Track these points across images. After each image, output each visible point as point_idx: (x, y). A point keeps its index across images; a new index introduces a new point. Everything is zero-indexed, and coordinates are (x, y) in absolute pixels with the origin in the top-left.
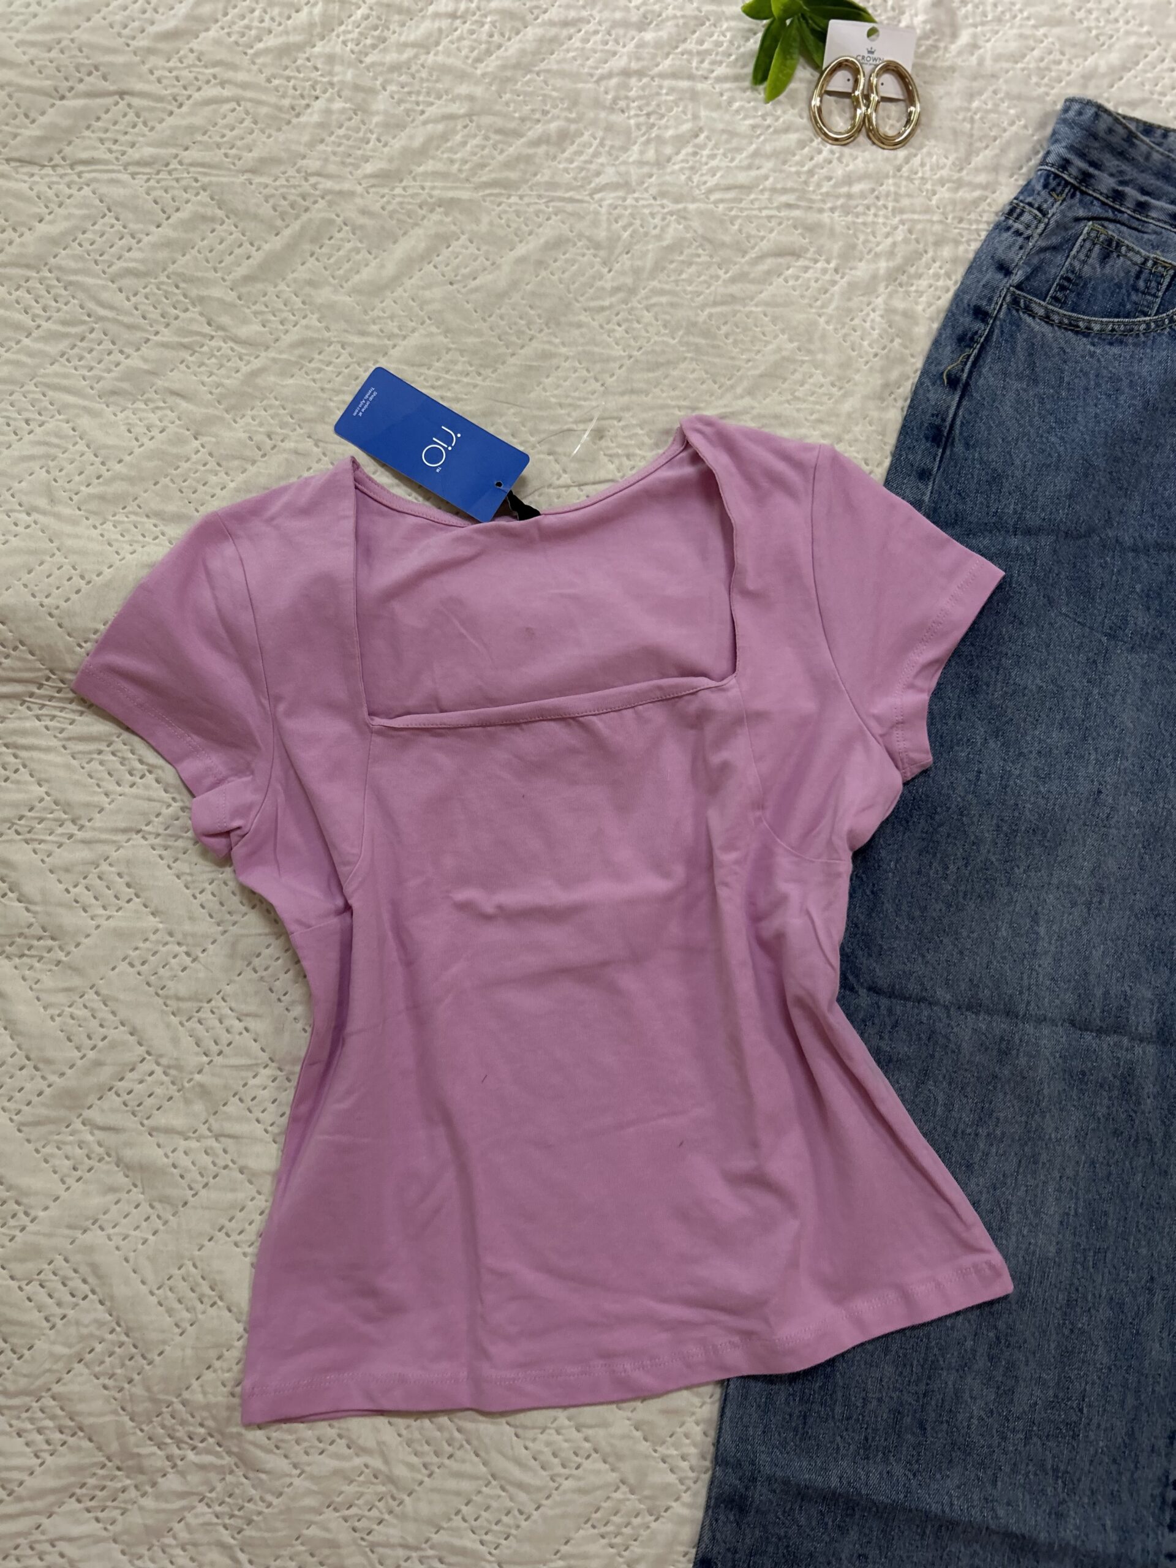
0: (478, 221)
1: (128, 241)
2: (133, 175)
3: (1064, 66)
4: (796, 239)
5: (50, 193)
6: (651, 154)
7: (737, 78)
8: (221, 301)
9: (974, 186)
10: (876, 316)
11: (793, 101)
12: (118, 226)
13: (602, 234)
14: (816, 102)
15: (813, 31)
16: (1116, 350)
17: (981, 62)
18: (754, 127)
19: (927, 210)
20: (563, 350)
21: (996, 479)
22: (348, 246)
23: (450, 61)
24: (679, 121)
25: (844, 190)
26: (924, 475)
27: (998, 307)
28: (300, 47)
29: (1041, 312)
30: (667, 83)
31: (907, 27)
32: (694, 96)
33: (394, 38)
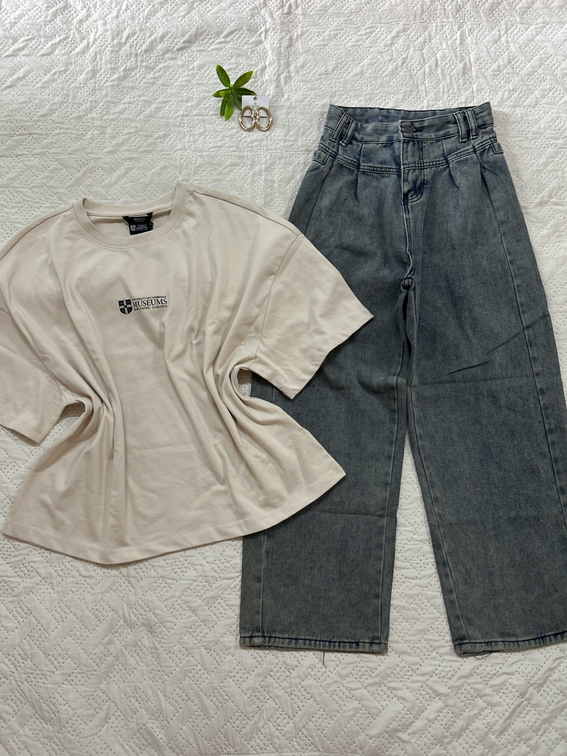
0: (140, 163)
1: (34, 177)
2: (35, 158)
3: (316, 102)
4: (237, 161)
5: (10, 165)
6: (191, 139)
7: (216, 115)
8: (63, 193)
9: (290, 141)
10: (262, 182)
11: (233, 120)
12: (31, 173)
13: (178, 164)
14: (240, 120)
15: (238, 99)
17: (291, 103)
18: (222, 129)
19: (276, 149)
22: (101, 174)
23: (129, 116)
24: (199, 129)
25: (251, 145)
28: (83, 116)
30: (195, 118)
31: (268, 95)
32: (204, 121)
33: (111, 111)
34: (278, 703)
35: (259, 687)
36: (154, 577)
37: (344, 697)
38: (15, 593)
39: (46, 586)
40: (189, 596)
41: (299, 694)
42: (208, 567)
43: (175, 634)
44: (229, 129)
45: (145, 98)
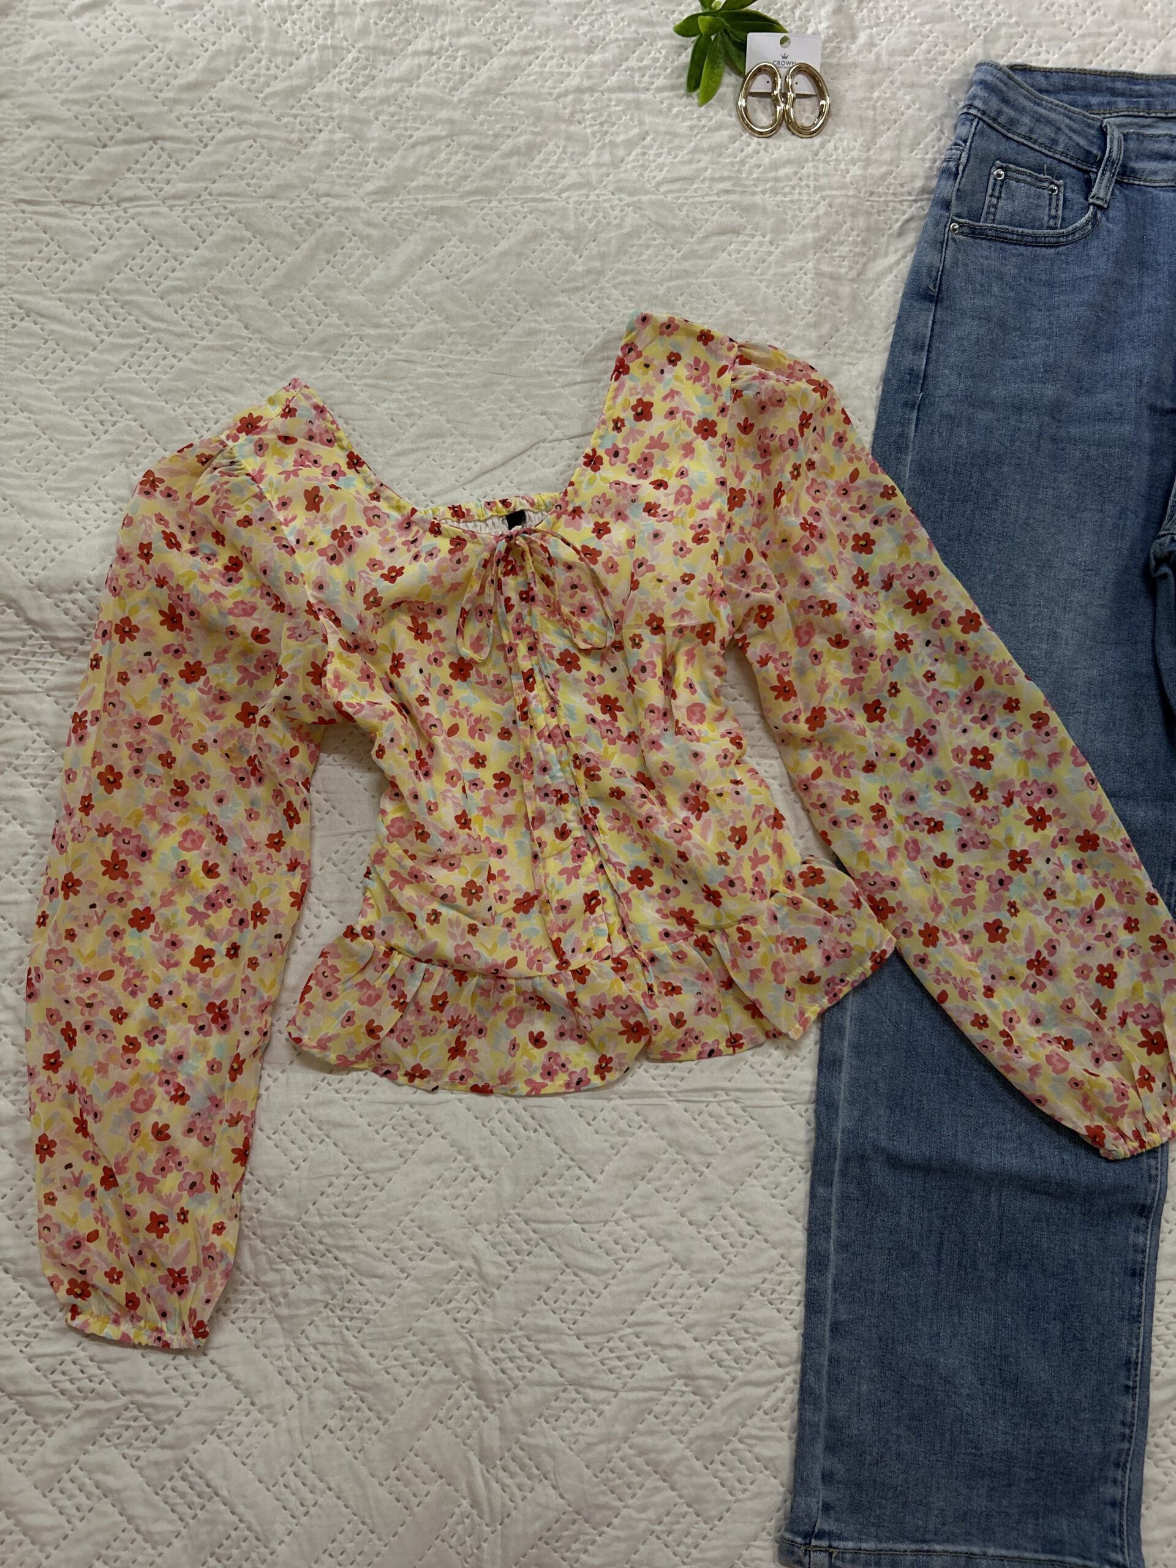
0: (465, 225)
1: (172, 263)
2: (171, 207)
3: (948, 55)
4: (735, 219)
5: (102, 228)
6: (606, 157)
8: (254, 308)
9: (878, 162)
10: (807, 279)
11: (722, 102)
12: (162, 251)
13: (571, 226)
14: (742, 103)
15: (735, 43)
17: (878, 57)
18: (691, 128)
19: (843, 187)
20: (546, 326)
22: (358, 253)
23: (431, 91)
24: (627, 128)
25: (772, 174)
28: (302, 89)
30: (614, 96)
31: (814, 33)
32: (638, 105)
33: (381, 76)
38: (169, 1437)
39: (255, 1414)
40: (651, 1433)
42: (697, 1353)
44: (710, 130)
45: (473, 39)
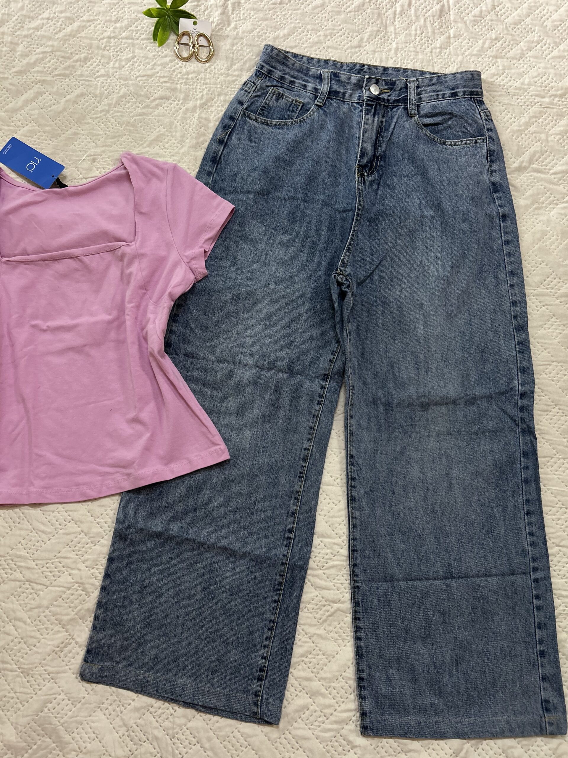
0: (53, 88)
3: (267, 34)
4: (168, 93)
6: (117, 65)
7: (148, 39)
9: (233, 76)
10: (195, 120)
11: (168, 46)
13: (98, 92)
14: (176, 47)
15: (175, 23)
16: (280, 131)
17: (238, 33)
18: (154, 56)
19: (215, 84)
20: (82, 132)
21: (235, 175)
22: (5, 96)
23: (46, 34)
24: (127, 54)
25: (186, 76)
26: (209, 174)
27: (238, 116)
29: (254, 118)
30: (124, 41)
31: (212, 22)
32: (133, 45)
33: (26, 27)
34: (157, 747)
35: (135, 726)
36: (19, 581)
37: (238, 745)
40: (60, 606)
41: (183, 737)
42: (86, 573)
43: (38, 653)
44: (162, 57)
45: (68, 14)
